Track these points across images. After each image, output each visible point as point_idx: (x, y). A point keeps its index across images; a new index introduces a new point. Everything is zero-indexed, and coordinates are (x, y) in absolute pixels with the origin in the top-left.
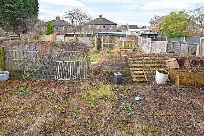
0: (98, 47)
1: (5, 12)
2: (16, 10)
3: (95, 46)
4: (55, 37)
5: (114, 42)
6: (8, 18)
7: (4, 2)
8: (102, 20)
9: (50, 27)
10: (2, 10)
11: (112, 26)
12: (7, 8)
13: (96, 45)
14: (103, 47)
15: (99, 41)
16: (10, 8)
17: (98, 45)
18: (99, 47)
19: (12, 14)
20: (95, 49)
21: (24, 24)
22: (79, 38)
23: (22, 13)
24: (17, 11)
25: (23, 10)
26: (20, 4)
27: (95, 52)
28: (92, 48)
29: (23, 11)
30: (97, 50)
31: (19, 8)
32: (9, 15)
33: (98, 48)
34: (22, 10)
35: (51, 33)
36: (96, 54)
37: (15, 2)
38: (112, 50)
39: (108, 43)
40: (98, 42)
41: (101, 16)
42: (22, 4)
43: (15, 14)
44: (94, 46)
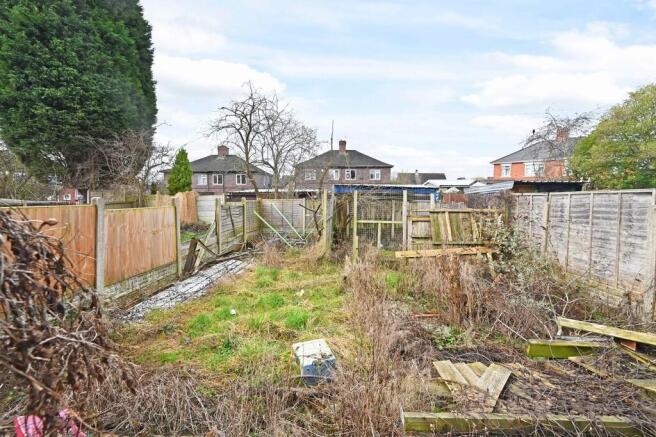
0: (335, 236)
1: (34, 116)
2: (70, 107)
3: (324, 232)
4: (197, 201)
5: (404, 218)
6: (45, 136)
7: (30, 79)
8: (346, 154)
9: (182, 169)
10: (24, 107)
11: (377, 172)
12: (42, 101)
13: (327, 232)
14: (356, 238)
15: (339, 212)
16: (50, 102)
17: (335, 229)
18: (339, 237)
19: (56, 123)
20: (323, 245)
21: (101, 155)
22: (267, 202)
23: (94, 120)
24: (75, 110)
25: (98, 108)
26: (86, 90)
27: (320, 260)
28: (312, 240)
29: (95, 112)
30: (332, 249)
31: (81, 103)
32: (46, 122)
33: (336, 242)
34: (92, 108)
35: (184, 187)
36: (328, 268)
37: (68, 82)
38: (398, 254)
39: (379, 222)
40: (334, 218)
41: (343, 143)
42: (94, 88)
43: (67, 123)
44: (320, 233)
